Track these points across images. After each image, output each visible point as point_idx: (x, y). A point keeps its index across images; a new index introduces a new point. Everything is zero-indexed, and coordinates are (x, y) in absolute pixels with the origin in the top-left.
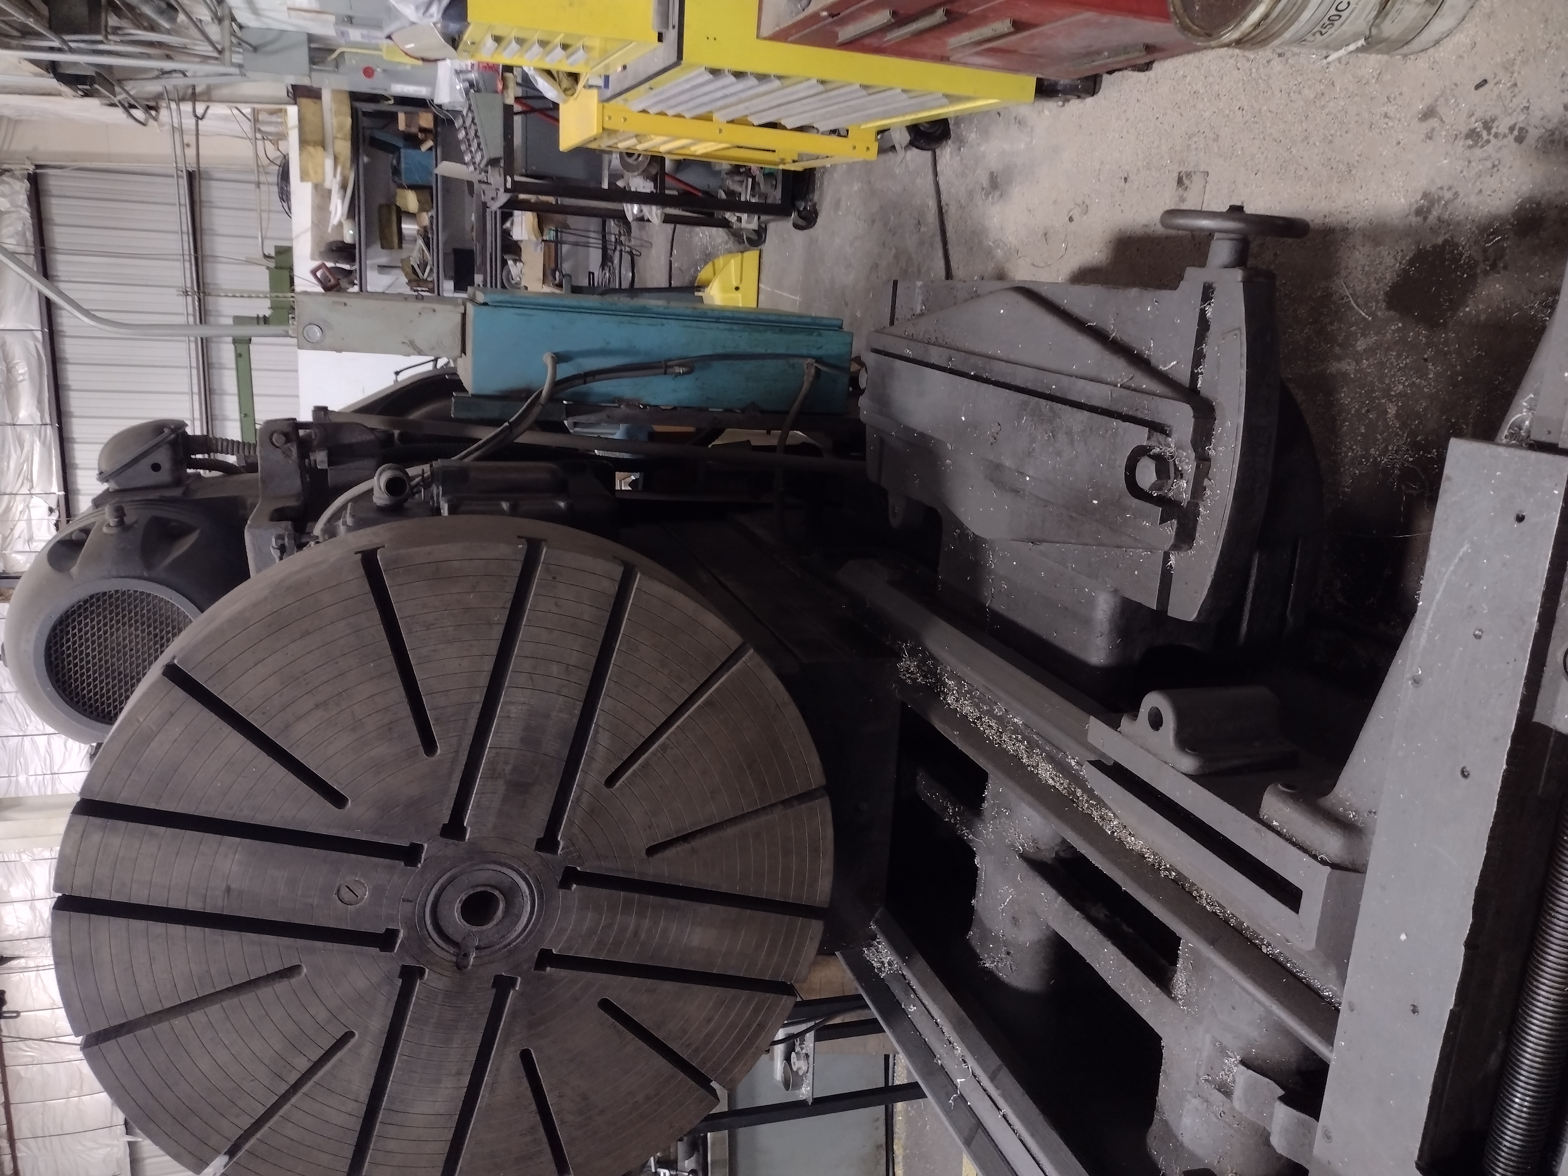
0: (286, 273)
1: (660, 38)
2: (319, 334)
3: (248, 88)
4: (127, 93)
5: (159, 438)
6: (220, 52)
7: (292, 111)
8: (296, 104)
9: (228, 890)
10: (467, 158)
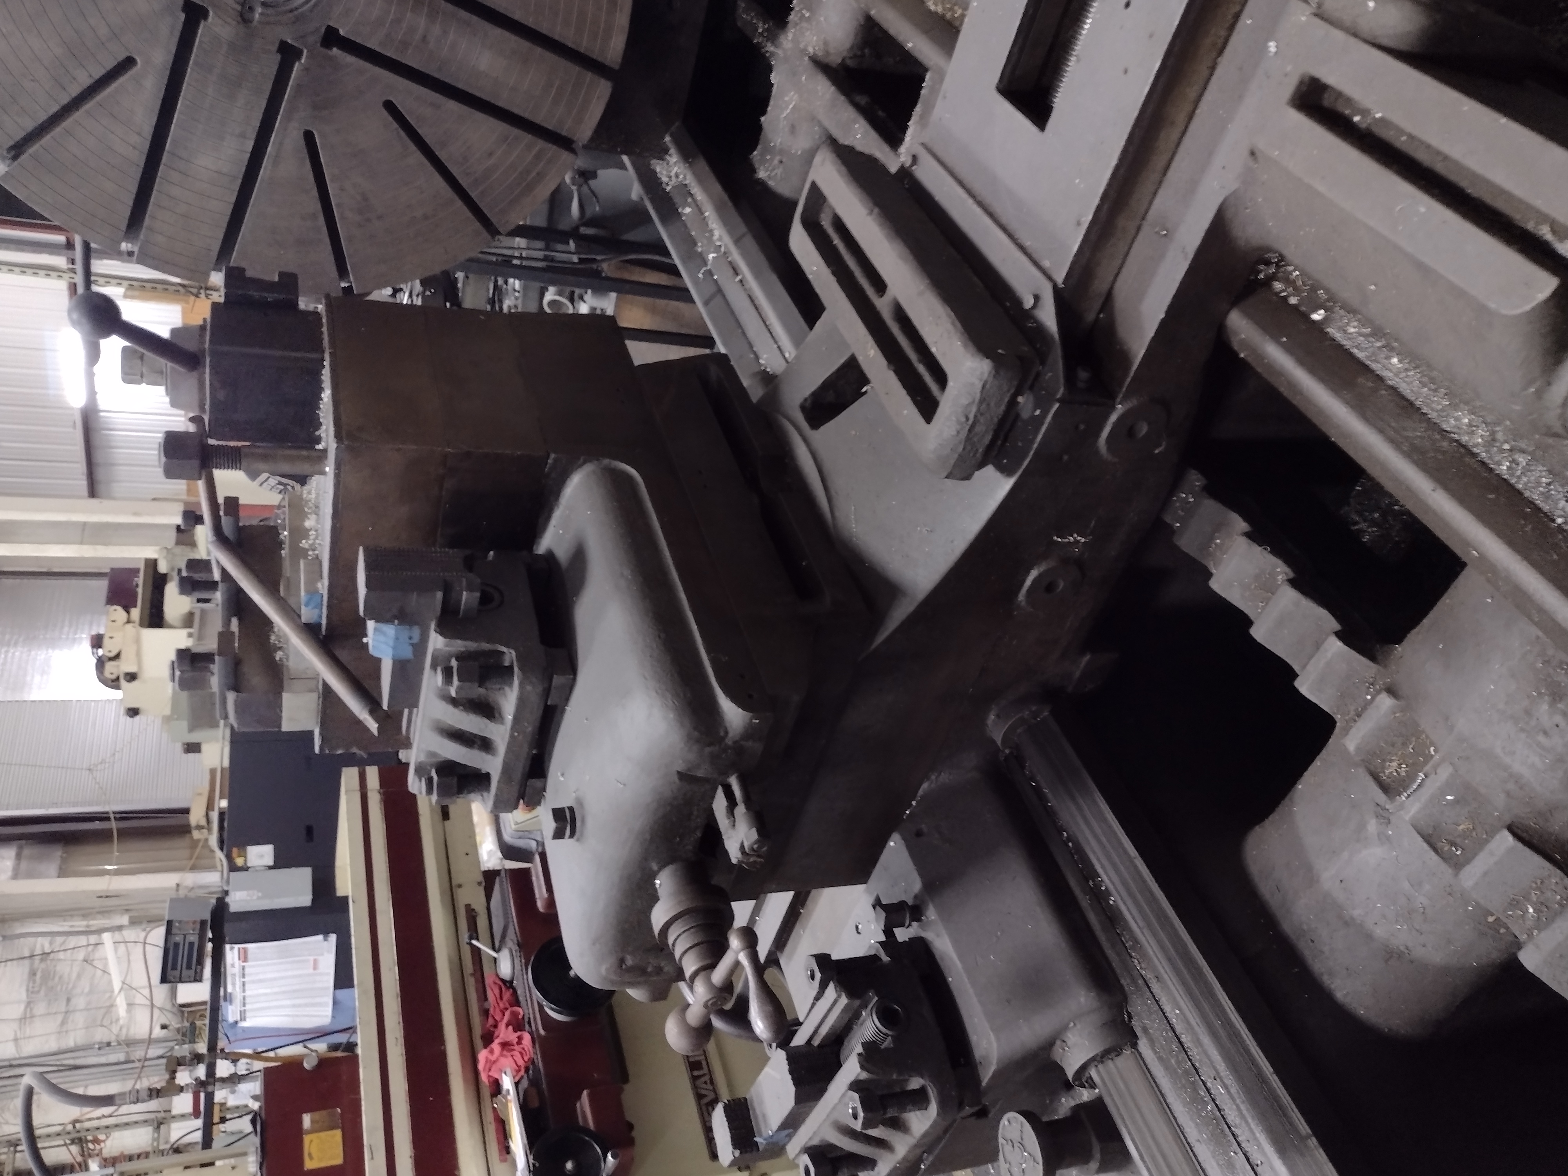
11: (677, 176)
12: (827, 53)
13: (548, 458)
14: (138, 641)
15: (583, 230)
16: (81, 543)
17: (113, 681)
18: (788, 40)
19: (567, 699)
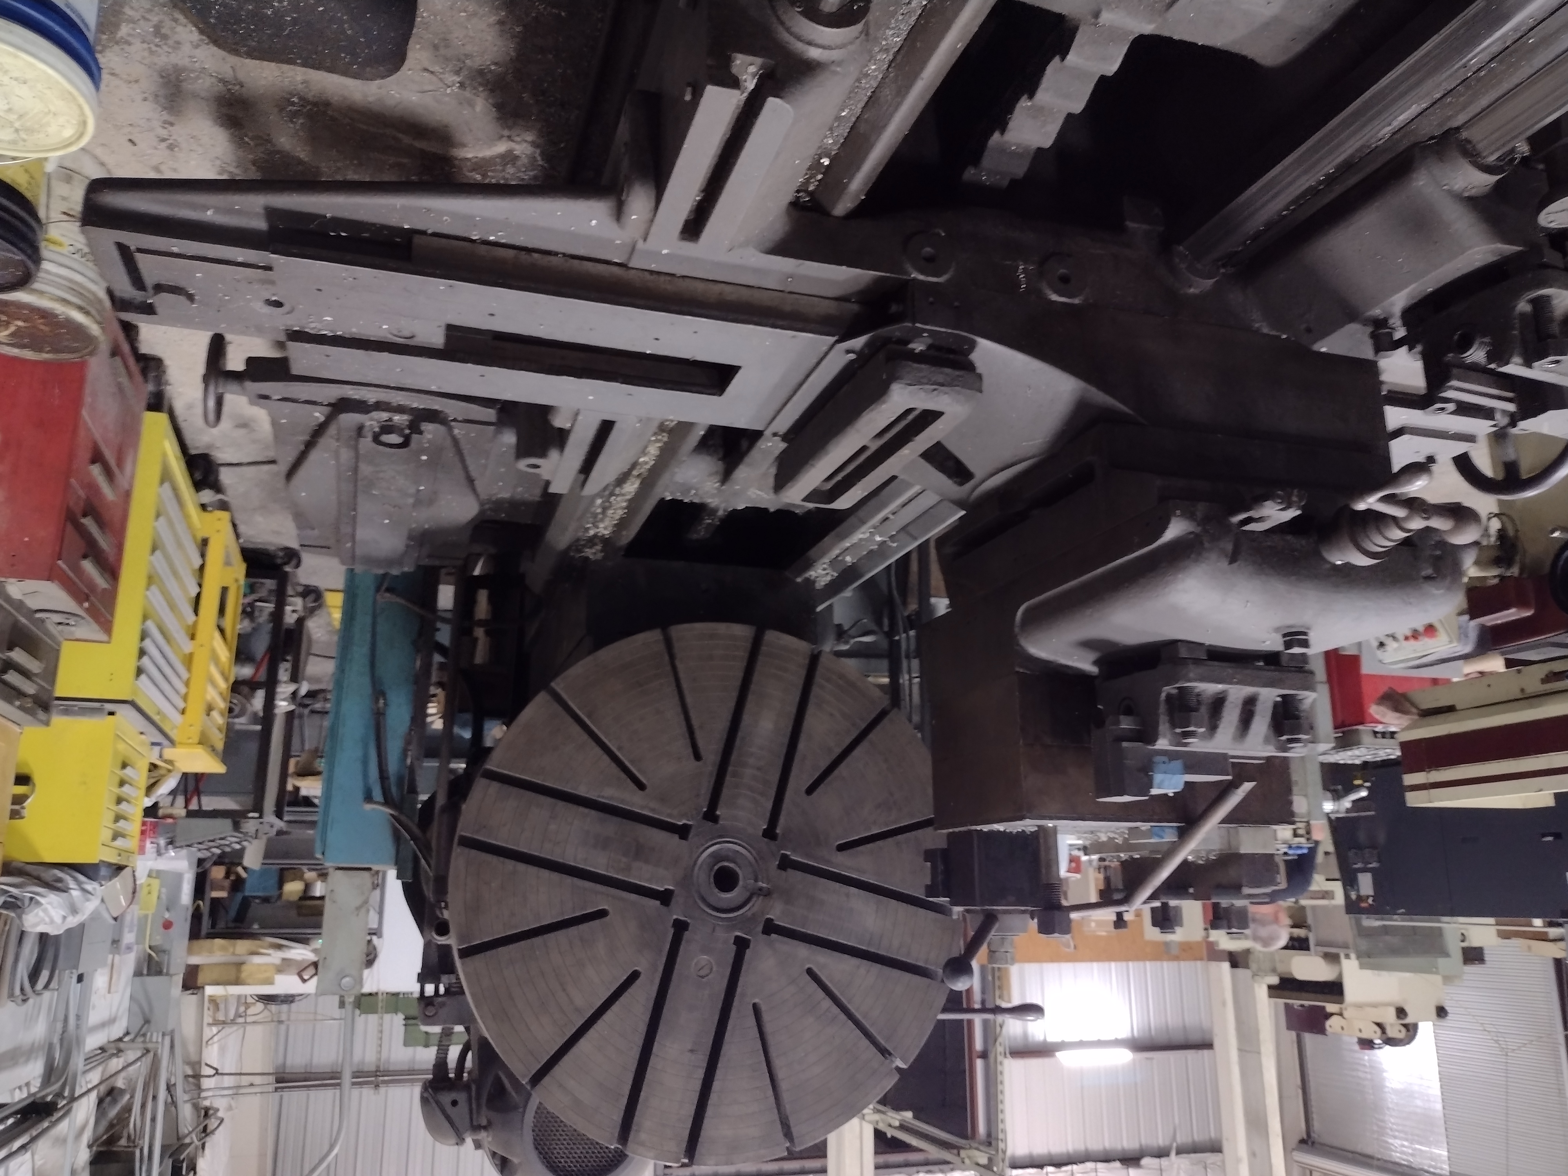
0: (363, 999)
1: (111, 713)
2: (347, 979)
3: (188, 1029)
4: (190, 1133)
5: (431, 1100)
6: (148, 1051)
7: (210, 990)
8: (203, 988)
9: (692, 1051)
10: (238, 847)
11: (824, 569)
12: (717, 473)
13: (1017, 672)
14: (1359, 1006)
15: (886, 629)
16: (1259, 1053)
17: (1408, 1030)
18: (713, 501)
19: (1202, 644)
